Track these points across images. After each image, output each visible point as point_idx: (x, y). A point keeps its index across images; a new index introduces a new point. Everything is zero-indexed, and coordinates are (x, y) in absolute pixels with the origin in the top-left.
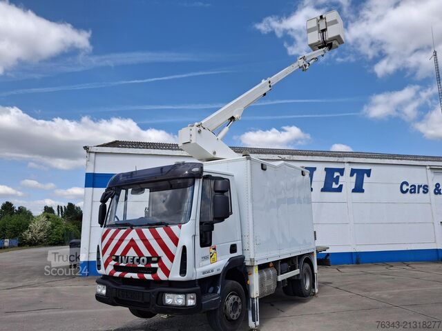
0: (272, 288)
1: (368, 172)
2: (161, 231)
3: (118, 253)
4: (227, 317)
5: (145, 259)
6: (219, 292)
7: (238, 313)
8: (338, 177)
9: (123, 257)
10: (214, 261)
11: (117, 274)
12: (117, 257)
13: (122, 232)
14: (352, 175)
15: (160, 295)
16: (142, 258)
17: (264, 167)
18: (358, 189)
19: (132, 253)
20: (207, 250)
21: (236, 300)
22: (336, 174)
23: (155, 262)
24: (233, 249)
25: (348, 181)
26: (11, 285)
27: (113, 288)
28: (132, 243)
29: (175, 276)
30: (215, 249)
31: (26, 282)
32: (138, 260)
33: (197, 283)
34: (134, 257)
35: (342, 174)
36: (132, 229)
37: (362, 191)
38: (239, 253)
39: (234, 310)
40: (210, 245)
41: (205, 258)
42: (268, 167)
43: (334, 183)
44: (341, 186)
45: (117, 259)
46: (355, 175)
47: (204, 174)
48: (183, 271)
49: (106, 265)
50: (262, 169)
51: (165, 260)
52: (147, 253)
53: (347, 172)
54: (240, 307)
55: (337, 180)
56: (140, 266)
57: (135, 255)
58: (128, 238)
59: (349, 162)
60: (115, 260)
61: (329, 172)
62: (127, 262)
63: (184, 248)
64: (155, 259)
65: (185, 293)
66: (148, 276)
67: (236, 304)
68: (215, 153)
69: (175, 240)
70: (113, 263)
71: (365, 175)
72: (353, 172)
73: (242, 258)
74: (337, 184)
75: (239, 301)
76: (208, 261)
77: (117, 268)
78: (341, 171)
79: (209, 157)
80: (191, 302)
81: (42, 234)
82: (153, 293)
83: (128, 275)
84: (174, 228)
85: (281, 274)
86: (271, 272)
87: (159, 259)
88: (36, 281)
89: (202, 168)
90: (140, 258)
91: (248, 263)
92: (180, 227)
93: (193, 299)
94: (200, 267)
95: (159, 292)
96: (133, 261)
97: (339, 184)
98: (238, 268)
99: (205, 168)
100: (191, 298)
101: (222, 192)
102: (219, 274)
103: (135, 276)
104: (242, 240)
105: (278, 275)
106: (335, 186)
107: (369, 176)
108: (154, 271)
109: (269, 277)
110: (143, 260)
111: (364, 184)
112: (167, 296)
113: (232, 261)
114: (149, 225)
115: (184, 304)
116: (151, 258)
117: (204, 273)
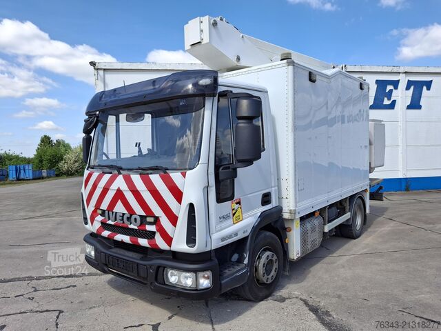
0: (317, 242)
1: (428, 85)
2: (156, 179)
3: (104, 206)
4: (258, 280)
5: (138, 219)
6: (246, 261)
7: (273, 273)
8: (391, 91)
9: (111, 213)
10: (239, 220)
11: (106, 233)
12: (104, 211)
13: (107, 177)
14: (408, 88)
15: (161, 269)
16: (133, 217)
17: (313, 78)
18: (415, 105)
19: (120, 208)
20: (227, 206)
21: (270, 258)
22: (389, 87)
23: (151, 224)
24: (266, 199)
25: (402, 96)
26: (31, 214)
27: (101, 252)
28: (119, 195)
29: (180, 245)
30: (239, 203)
31: (47, 211)
32: (129, 219)
33: (213, 254)
34: (124, 214)
35: (396, 88)
36: (120, 173)
37: (419, 107)
38: (274, 203)
39: (268, 271)
40: (232, 198)
41: (224, 218)
42: (318, 78)
43: (386, 99)
44: (394, 102)
45: (103, 214)
46: (412, 88)
47: (221, 89)
48: (191, 240)
49: (92, 219)
50: (310, 80)
51: (165, 222)
52: (139, 211)
53: (403, 85)
54: (276, 266)
55: (389, 95)
56: (132, 226)
57: (125, 211)
58: (114, 187)
59: (406, 73)
60: (101, 215)
61: (381, 84)
62: (116, 220)
63: (191, 206)
64: (150, 219)
65: (195, 271)
66: (143, 242)
67: (269, 263)
68: (238, 59)
69: (178, 195)
70: (99, 218)
71: (425, 88)
72: (410, 84)
73: (279, 210)
74: (389, 99)
75: (275, 258)
76: (230, 221)
77: (104, 225)
78: (396, 84)
79: (230, 66)
80: (205, 283)
81: (77, 164)
82: (151, 266)
83: (119, 237)
84: (176, 176)
85: (329, 222)
86: (316, 221)
87: (157, 220)
88: (56, 211)
89: (216, 80)
90: (131, 215)
91: (286, 216)
92: (184, 175)
93: (208, 278)
94: (217, 231)
95: (159, 267)
96: (123, 220)
97: (392, 99)
98: (272, 224)
99: (220, 80)
100: (204, 277)
101: (249, 119)
102: (247, 237)
103: (126, 239)
104: (278, 186)
105: (324, 224)
106: (386, 102)
107: (428, 89)
108: (150, 236)
109: (313, 230)
110: (135, 219)
111: (422, 99)
112: (170, 272)
113: (263, 216)
114: (140, 169)
115: (194, 286)
116: (145, 217)
117: (223, 239)
